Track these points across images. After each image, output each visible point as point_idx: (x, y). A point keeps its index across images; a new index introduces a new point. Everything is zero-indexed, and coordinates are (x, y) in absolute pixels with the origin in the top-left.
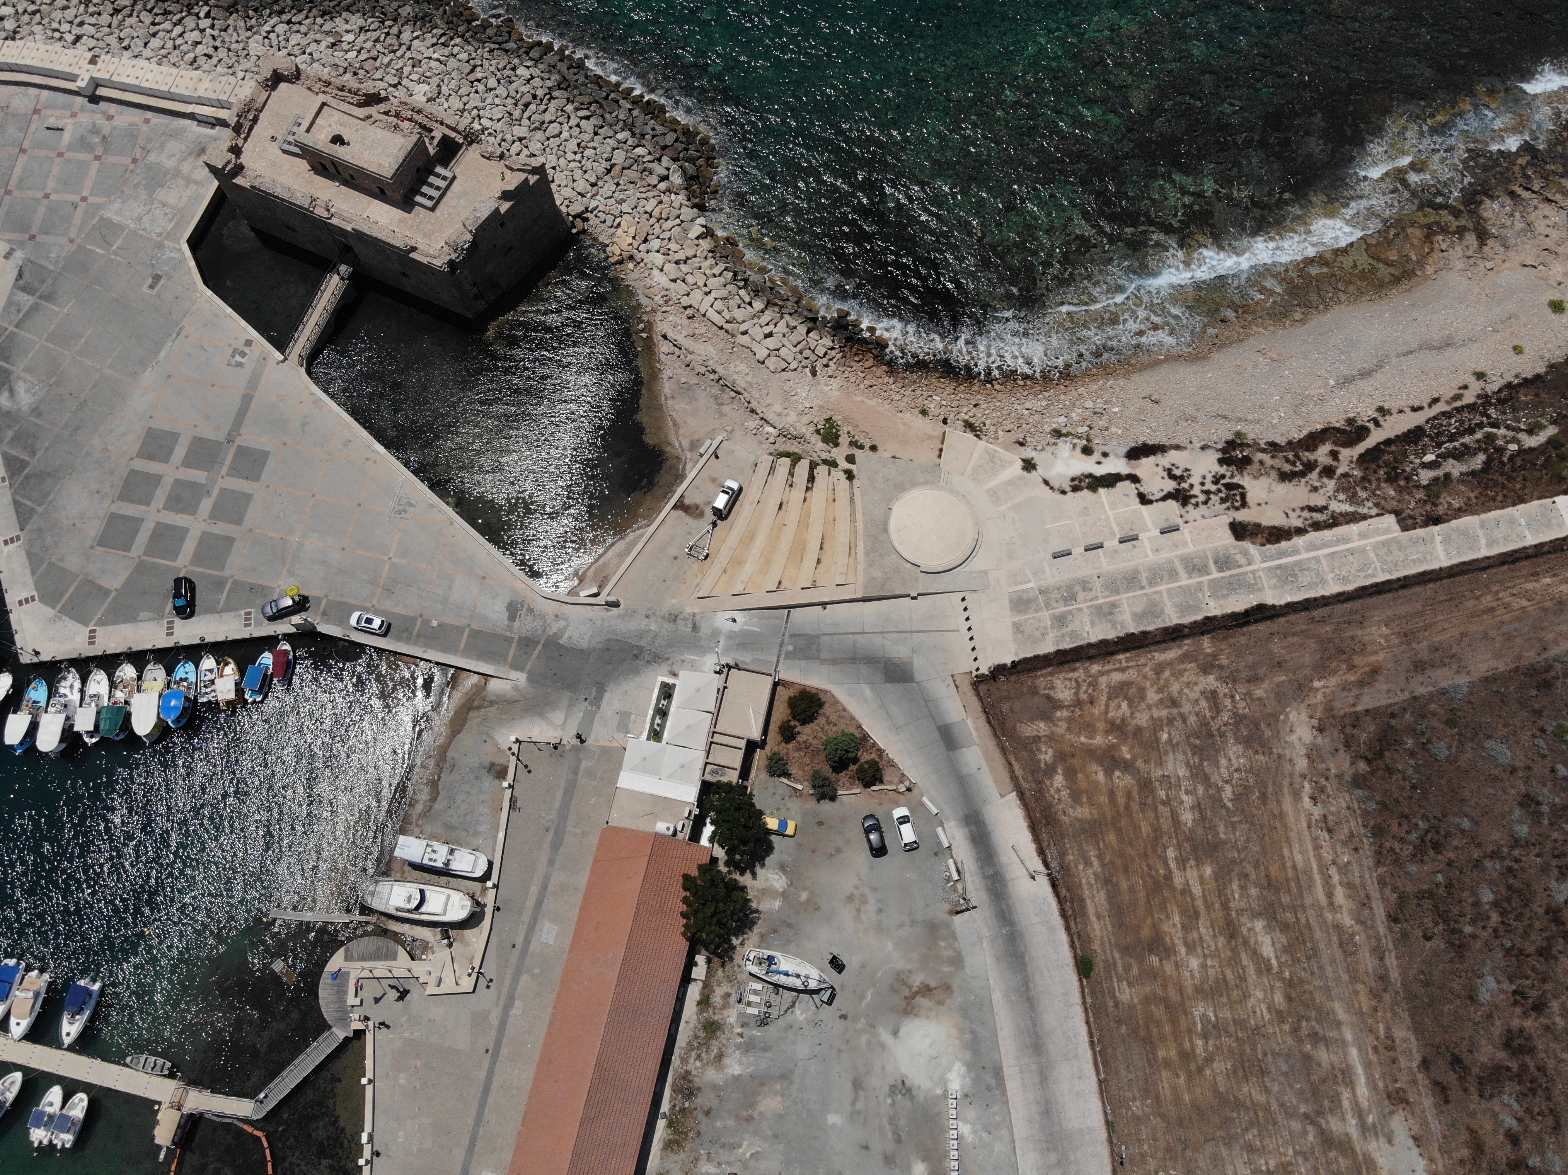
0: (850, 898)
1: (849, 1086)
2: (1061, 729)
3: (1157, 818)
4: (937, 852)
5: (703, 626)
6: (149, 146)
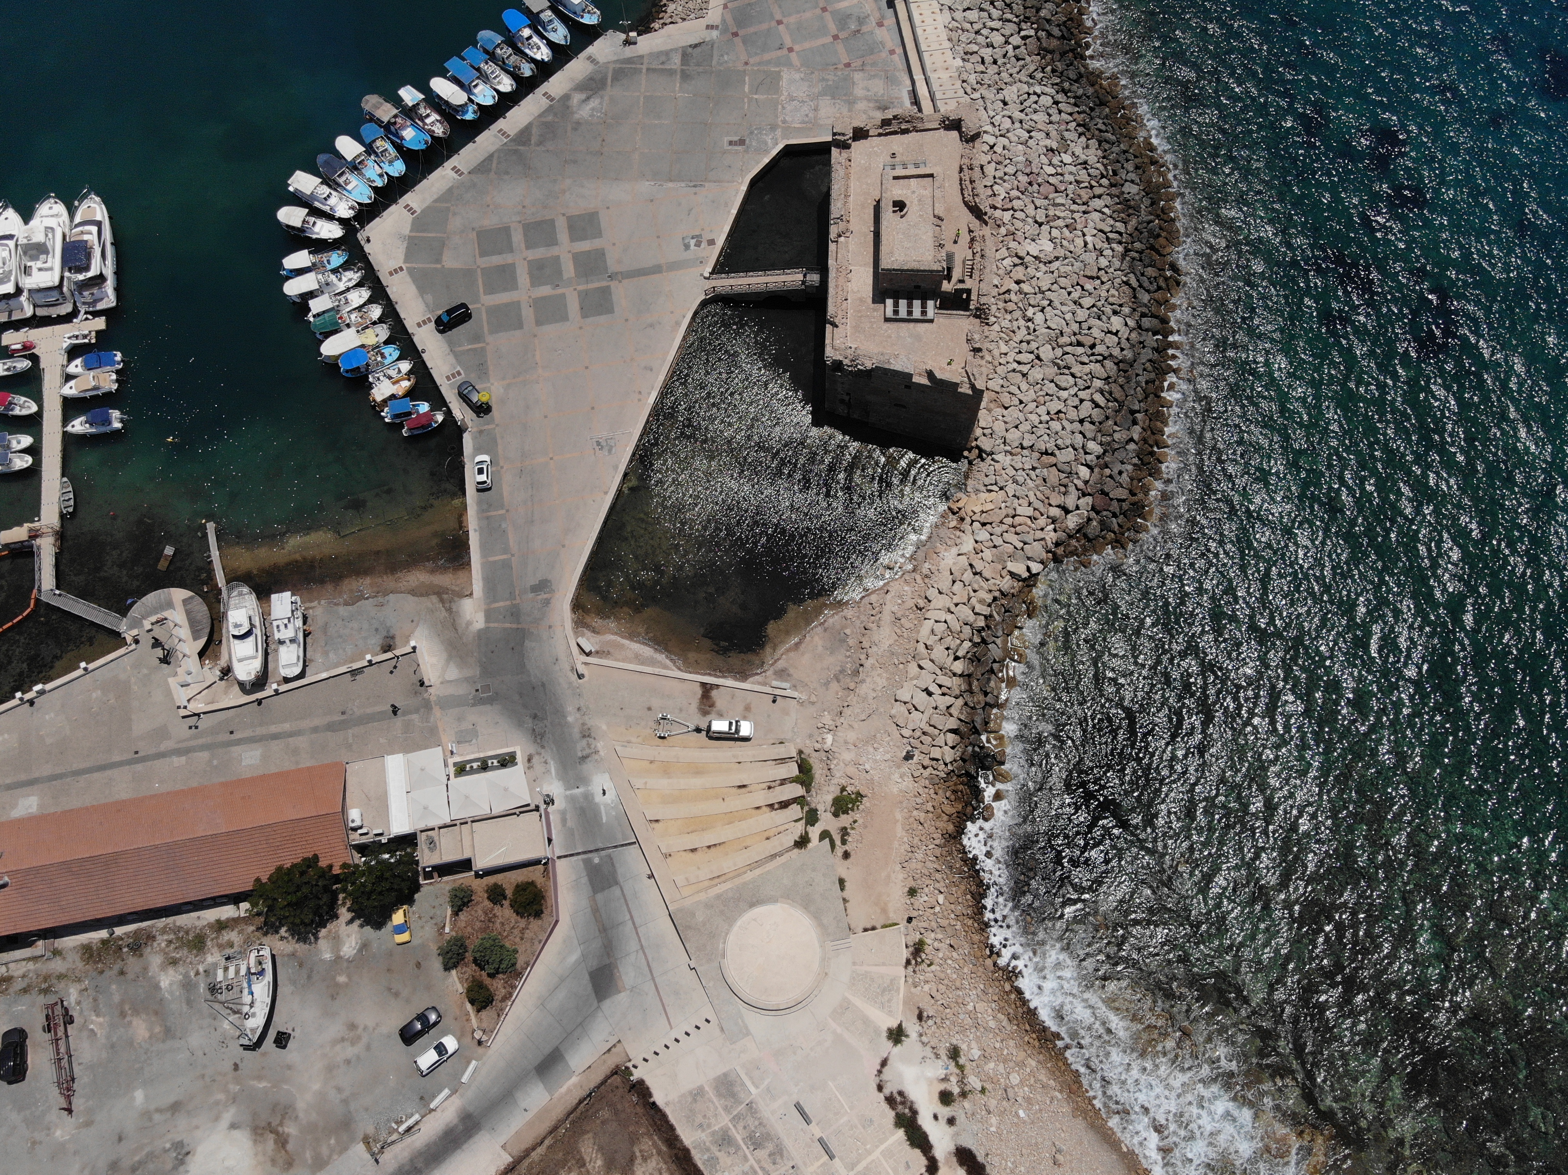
0: (352, 1027)
1: (172, 1099)
4: (424, 1099)
5: (588, 767)
6: (868, 68)
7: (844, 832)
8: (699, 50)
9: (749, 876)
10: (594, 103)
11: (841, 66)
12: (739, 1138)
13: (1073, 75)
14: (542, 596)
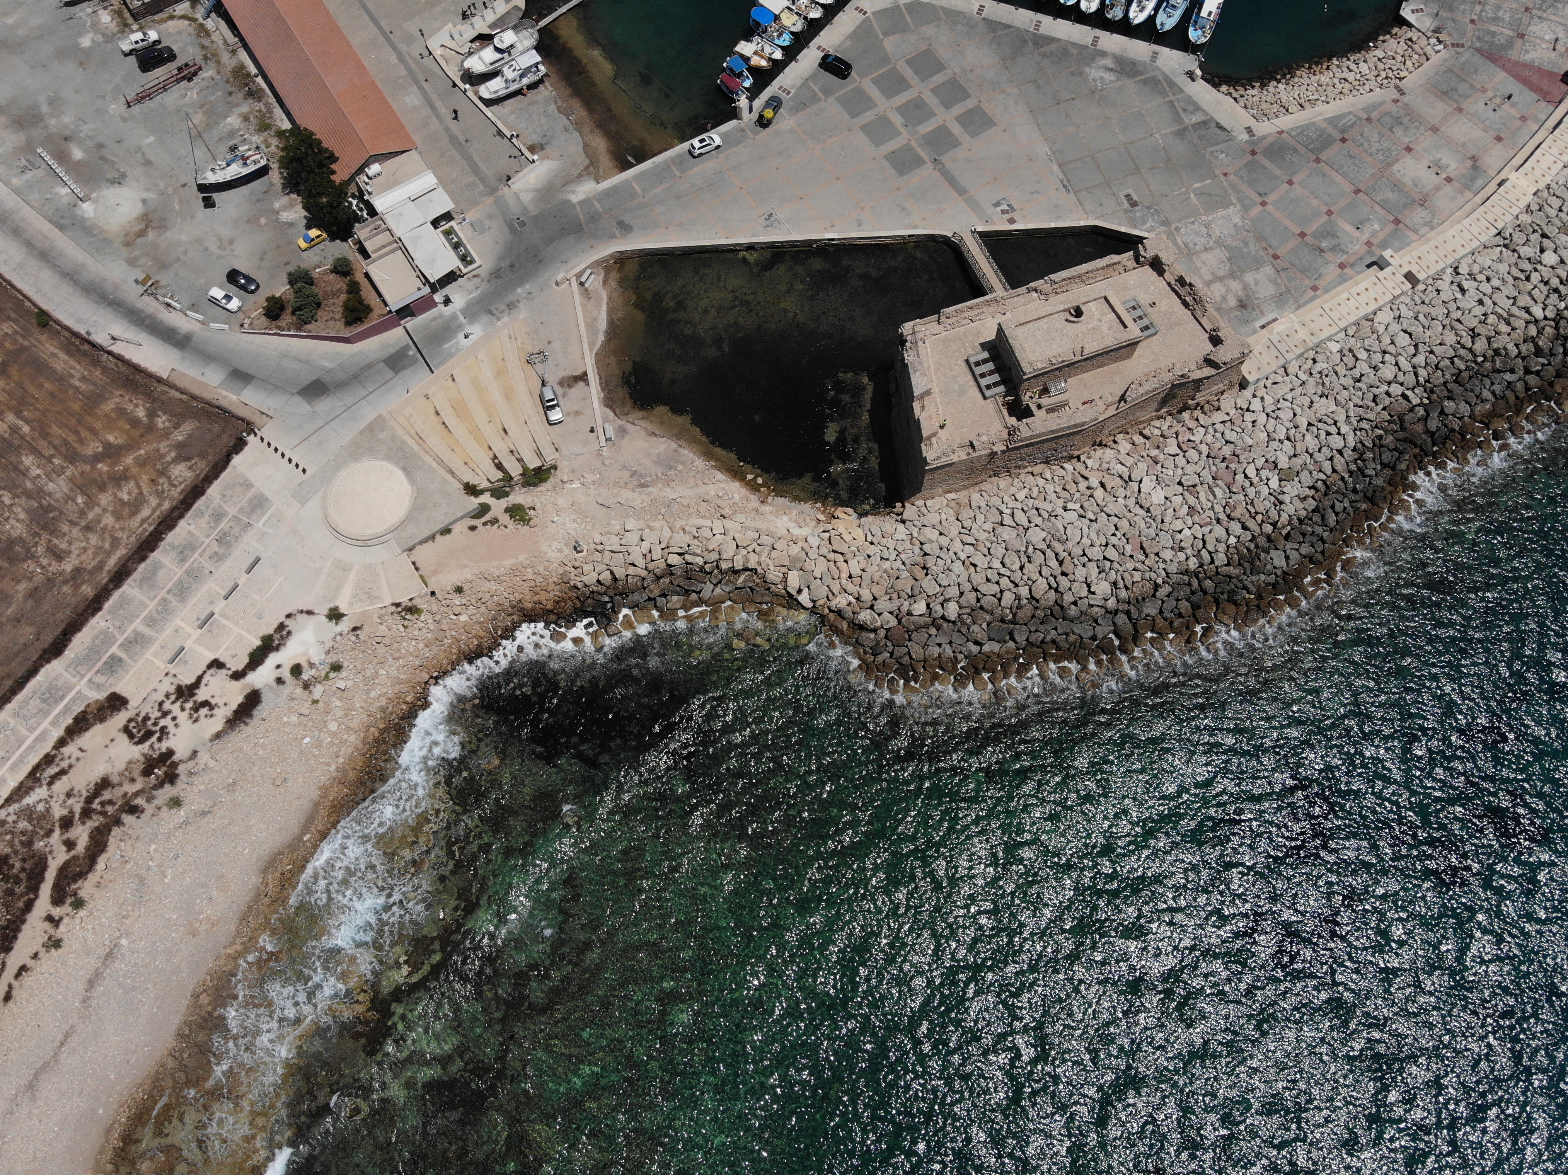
0: (231, 242)
1: (153, 159)
2: (163, 447)
3: (50, 443)
5: (486, 318)
6: (1283, 275)
7: (494, 521)
8: (1218, 131)
10: (1109, 76)
11: (1271, 252)
12: (222, 526)
13: (1387, 457)
14: (617, 232)
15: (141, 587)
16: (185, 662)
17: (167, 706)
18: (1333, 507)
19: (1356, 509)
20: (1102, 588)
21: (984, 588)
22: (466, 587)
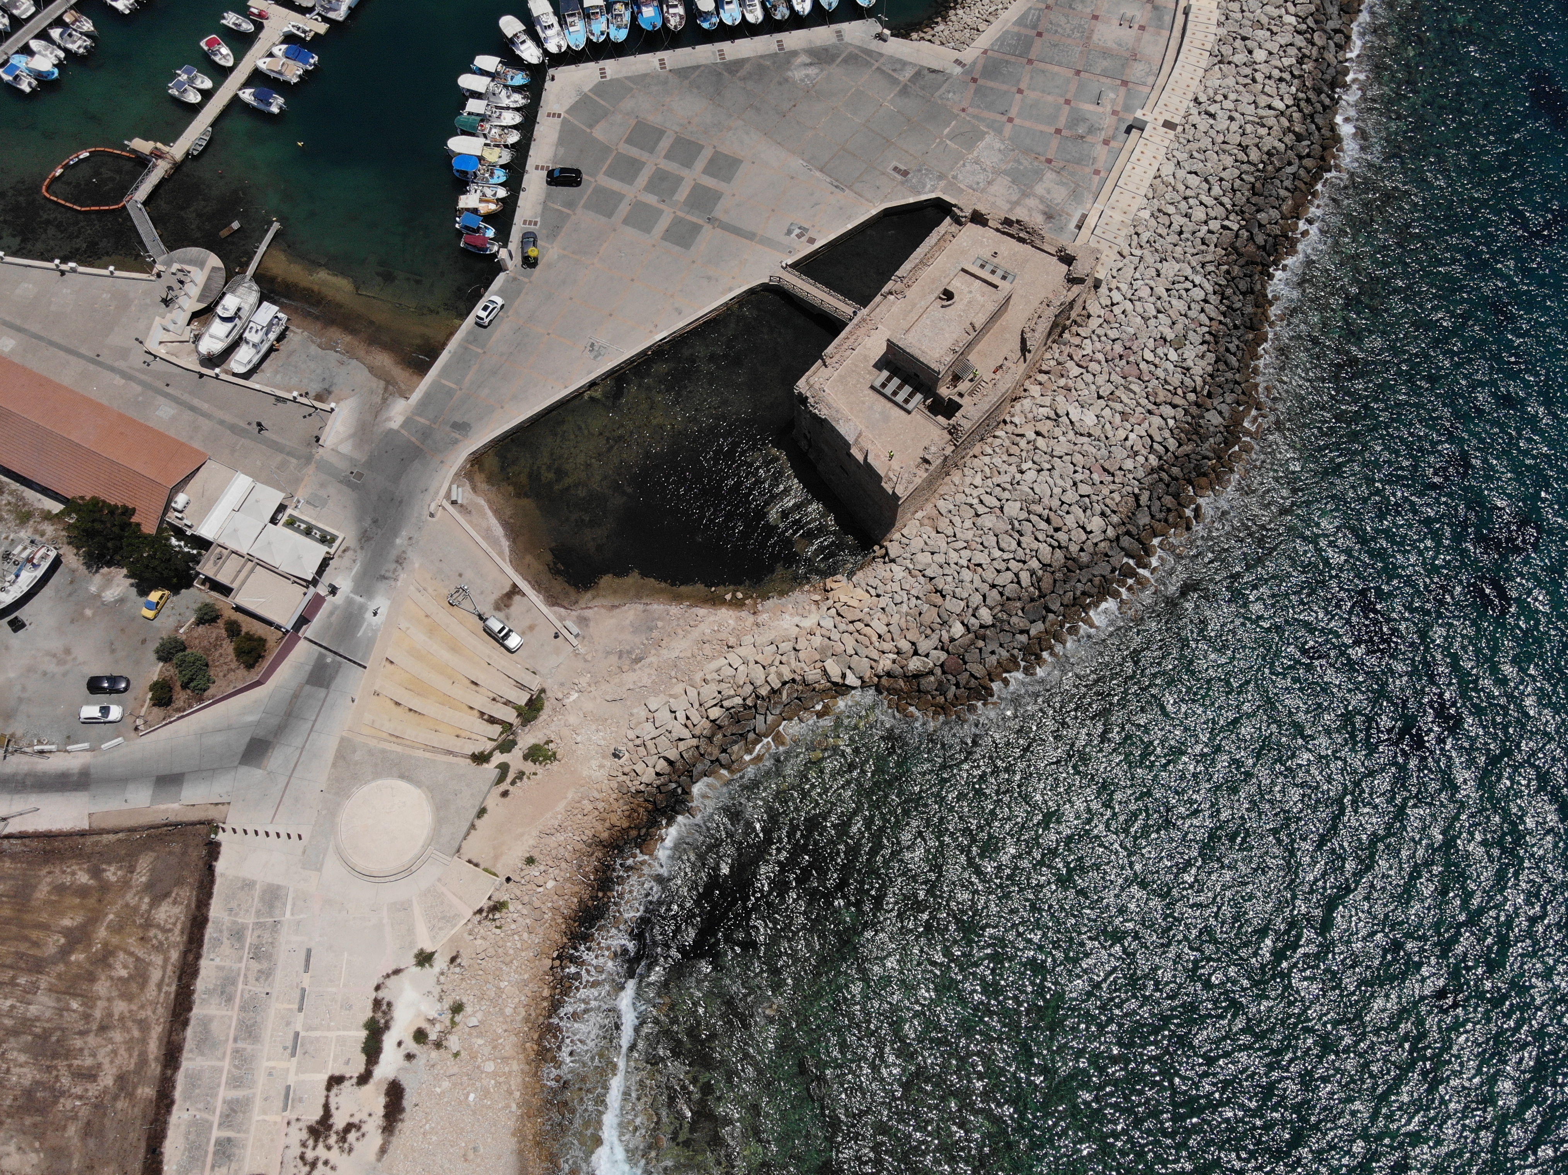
0: (68, 651)
2: (131, 898)
4: (70, 739)
5: (382, 586)
6: (1065, 173)
7: (521, 775)
8: (934, 75)
9: (420, 753)
10: (812, 71)
11: (1043, 159)
12: (248, 941)
13: (1243, 285)
14: (456, 435)
15: (202, 1054)
16: (301, 1100)
17: (310, 1155)
18: (1227, 350)
19: (1246, 342)
20: (1096, 524)
21: (999, 581)
22: (535, 854)
